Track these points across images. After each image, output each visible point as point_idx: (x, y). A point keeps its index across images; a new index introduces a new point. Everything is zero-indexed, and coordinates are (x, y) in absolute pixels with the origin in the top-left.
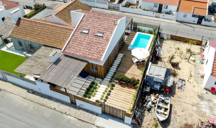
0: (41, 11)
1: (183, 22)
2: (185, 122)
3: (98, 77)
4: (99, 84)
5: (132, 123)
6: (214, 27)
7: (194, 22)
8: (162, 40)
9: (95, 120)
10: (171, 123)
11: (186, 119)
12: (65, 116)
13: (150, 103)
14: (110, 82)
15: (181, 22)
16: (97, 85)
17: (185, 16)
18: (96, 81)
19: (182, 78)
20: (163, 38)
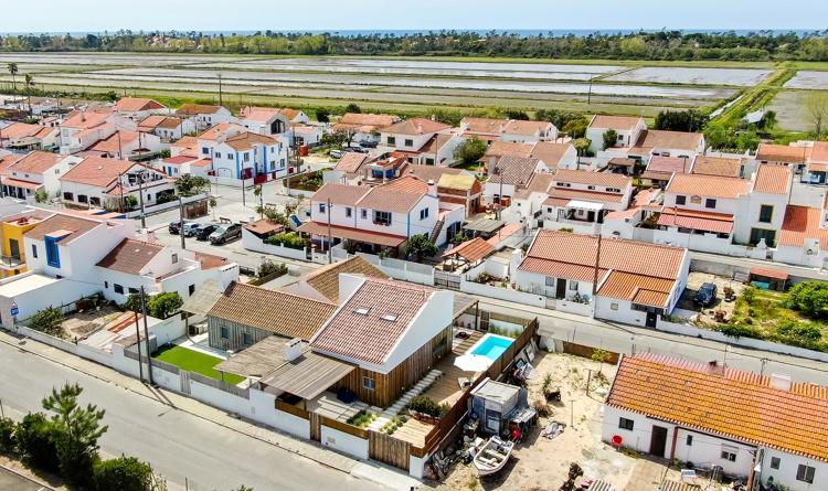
0: (274, 277)
1: (612, 321)
2: (535, 486)
3: (375, 405)
4: (374, 416)
5: (424, 477)
6: (685, 335)
7: (638, 323)
8: (543, 352)
9: (352, 467)
10: (505, 484)
11: (538, 483)
12: (295, 456)
13: (471, 449)
14: (399, 414)
15: (606, 321)
16: (370, 415)
17: (615, 307)
18: (368, 411)
19: (560, 421)
20: (546, 349)
